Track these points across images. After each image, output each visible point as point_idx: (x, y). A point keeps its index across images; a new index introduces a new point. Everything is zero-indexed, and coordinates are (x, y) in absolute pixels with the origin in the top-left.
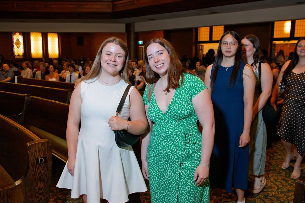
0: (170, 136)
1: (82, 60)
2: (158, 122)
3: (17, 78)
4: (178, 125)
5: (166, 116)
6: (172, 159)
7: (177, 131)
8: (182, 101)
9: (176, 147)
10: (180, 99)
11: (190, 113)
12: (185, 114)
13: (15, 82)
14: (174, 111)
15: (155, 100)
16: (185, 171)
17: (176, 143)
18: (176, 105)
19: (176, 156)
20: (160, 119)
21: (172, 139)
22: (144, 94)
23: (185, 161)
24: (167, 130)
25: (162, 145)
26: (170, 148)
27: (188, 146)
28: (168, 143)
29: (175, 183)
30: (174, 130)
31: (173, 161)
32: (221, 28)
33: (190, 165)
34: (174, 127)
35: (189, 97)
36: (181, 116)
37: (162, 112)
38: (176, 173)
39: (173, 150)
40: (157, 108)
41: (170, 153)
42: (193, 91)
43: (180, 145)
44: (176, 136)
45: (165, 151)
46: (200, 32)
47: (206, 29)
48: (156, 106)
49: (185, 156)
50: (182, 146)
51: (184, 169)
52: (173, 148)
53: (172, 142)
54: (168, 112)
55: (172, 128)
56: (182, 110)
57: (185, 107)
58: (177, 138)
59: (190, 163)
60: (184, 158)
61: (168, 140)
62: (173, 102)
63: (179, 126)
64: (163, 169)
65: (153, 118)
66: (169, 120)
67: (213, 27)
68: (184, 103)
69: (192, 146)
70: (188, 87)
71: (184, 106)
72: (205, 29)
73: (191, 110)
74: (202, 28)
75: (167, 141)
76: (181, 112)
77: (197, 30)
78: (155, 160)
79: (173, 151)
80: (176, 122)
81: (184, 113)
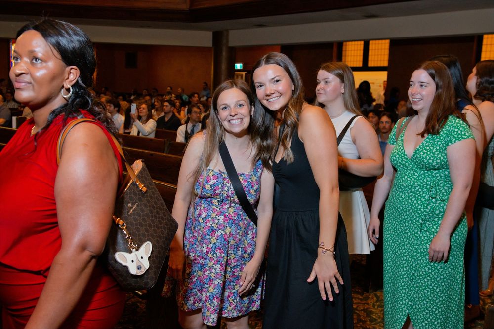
0: (412, 186)
1: (132, 92)
2: (400, 168)
3: (17, 119)
4: (424, 174)
5: (410, 163)
6: (412, 216)
7: (421, 181)
8: (433, 147)
9: (418, 202)
10: (432, 145)
11: (441, 164)
12: (434, 164)
13: (11, 127)
14: (420, 157)
15: (403, 141)
16: (427, 235)
17: (419, 196)
18: (425, 151)
19: (417, 212)
20: (403, 165)
21: (413, 190)
22: (392, 131)
23: (428, 221)
24: (409, 179)
25: (401, 197)
26: (409, 201)
27: (433, 203)
28: (409, 195)
29: (414, 249)
30: (418, 180)
31: (412, 219)
32: (385, 44)
33: (435, 227)
34: (418, 176)
35: (444, 145)
36: (427, 166)
37: (406, 156)
38: (415, 236)
39: (414, 204)
40: (401, 151)
41: (409, 208)
42: (450, 137)
43: (423, 200)
44: (419, 187)
45: (404, 206)
46: (346, 51)
47: (357, 45)
48: (402, 148)
49: (429, 214)
50: (426, 201)
51: (426, 231)
52: (413, 202)
53: (414, 195)
54: (412, 158)
55: (415, 177)
56: (430, 159)
57: (436, 156)
58: (420, 190)
59: (436, 224)
60: (427, 217)
61: (409, 191)
62: (422, 147)
63: (425, 176)
64: (400, 230)
65: (395, 162)
66: (413, 168)
67: (371, 42)
68: (434, 151)
69: (439, 204)
70: (445, 132)
71: (434, 154)
72: (355, 45)
73: (443, 161)
74: (350, 43)
75: (407, 192)
76: (428, 161)
77: (340, 46)
78: (391, 217)
79: (413, 206)
80: (421, 171)
81: (432, 164)
